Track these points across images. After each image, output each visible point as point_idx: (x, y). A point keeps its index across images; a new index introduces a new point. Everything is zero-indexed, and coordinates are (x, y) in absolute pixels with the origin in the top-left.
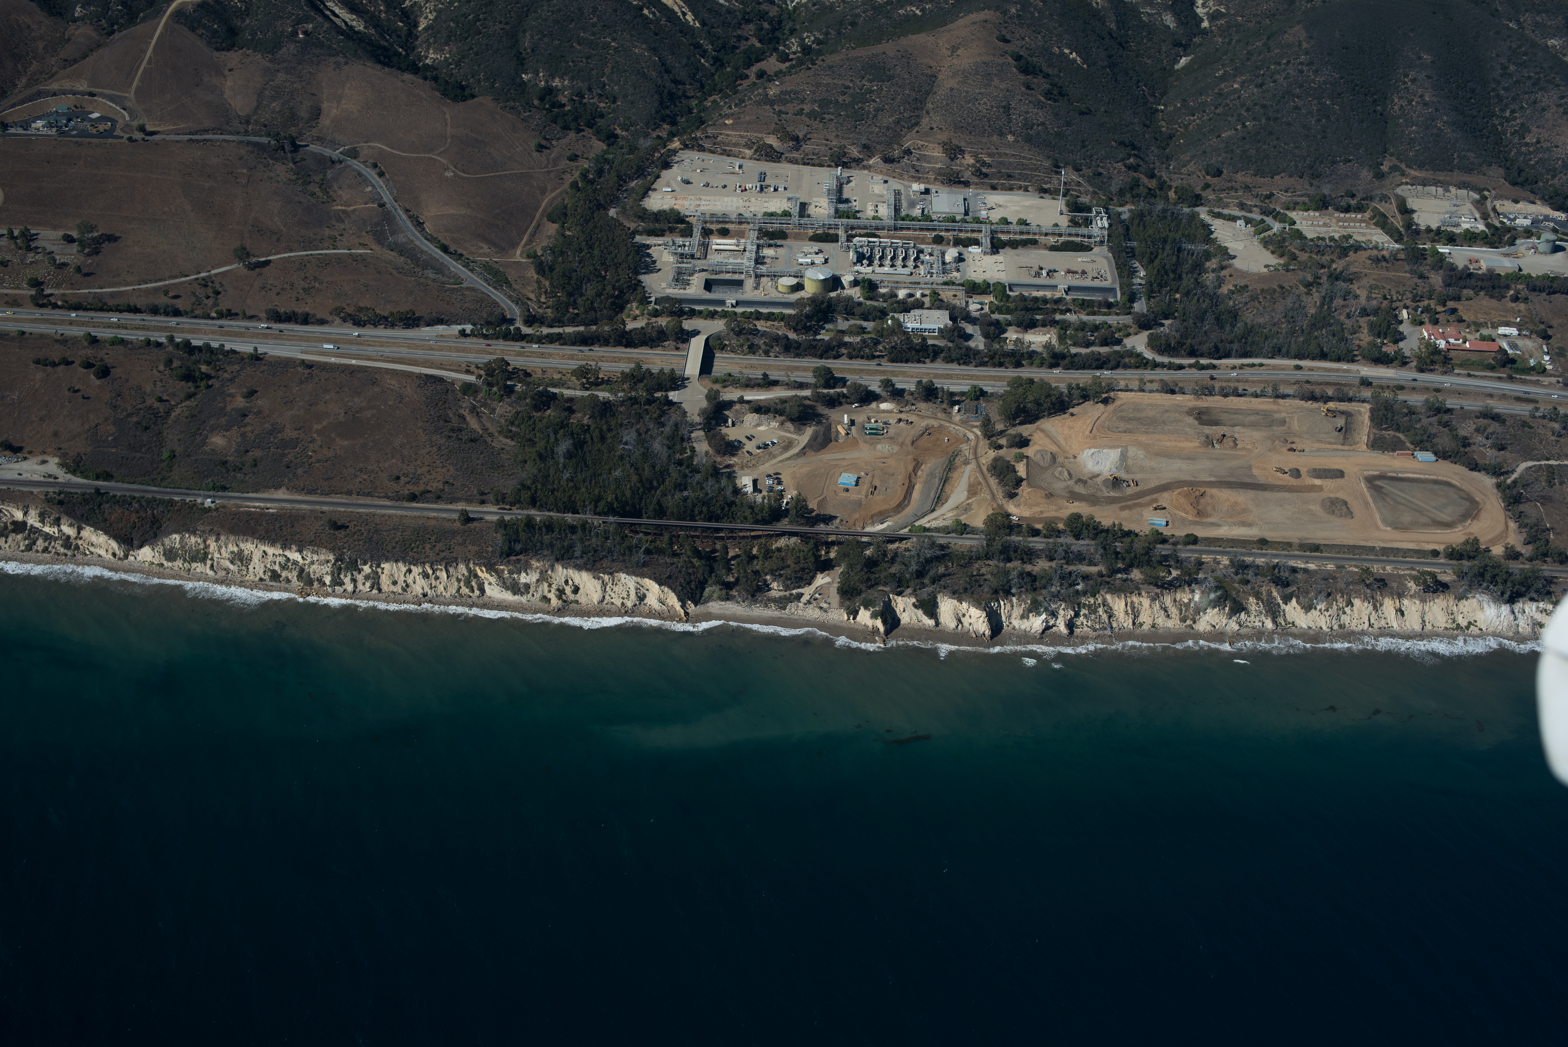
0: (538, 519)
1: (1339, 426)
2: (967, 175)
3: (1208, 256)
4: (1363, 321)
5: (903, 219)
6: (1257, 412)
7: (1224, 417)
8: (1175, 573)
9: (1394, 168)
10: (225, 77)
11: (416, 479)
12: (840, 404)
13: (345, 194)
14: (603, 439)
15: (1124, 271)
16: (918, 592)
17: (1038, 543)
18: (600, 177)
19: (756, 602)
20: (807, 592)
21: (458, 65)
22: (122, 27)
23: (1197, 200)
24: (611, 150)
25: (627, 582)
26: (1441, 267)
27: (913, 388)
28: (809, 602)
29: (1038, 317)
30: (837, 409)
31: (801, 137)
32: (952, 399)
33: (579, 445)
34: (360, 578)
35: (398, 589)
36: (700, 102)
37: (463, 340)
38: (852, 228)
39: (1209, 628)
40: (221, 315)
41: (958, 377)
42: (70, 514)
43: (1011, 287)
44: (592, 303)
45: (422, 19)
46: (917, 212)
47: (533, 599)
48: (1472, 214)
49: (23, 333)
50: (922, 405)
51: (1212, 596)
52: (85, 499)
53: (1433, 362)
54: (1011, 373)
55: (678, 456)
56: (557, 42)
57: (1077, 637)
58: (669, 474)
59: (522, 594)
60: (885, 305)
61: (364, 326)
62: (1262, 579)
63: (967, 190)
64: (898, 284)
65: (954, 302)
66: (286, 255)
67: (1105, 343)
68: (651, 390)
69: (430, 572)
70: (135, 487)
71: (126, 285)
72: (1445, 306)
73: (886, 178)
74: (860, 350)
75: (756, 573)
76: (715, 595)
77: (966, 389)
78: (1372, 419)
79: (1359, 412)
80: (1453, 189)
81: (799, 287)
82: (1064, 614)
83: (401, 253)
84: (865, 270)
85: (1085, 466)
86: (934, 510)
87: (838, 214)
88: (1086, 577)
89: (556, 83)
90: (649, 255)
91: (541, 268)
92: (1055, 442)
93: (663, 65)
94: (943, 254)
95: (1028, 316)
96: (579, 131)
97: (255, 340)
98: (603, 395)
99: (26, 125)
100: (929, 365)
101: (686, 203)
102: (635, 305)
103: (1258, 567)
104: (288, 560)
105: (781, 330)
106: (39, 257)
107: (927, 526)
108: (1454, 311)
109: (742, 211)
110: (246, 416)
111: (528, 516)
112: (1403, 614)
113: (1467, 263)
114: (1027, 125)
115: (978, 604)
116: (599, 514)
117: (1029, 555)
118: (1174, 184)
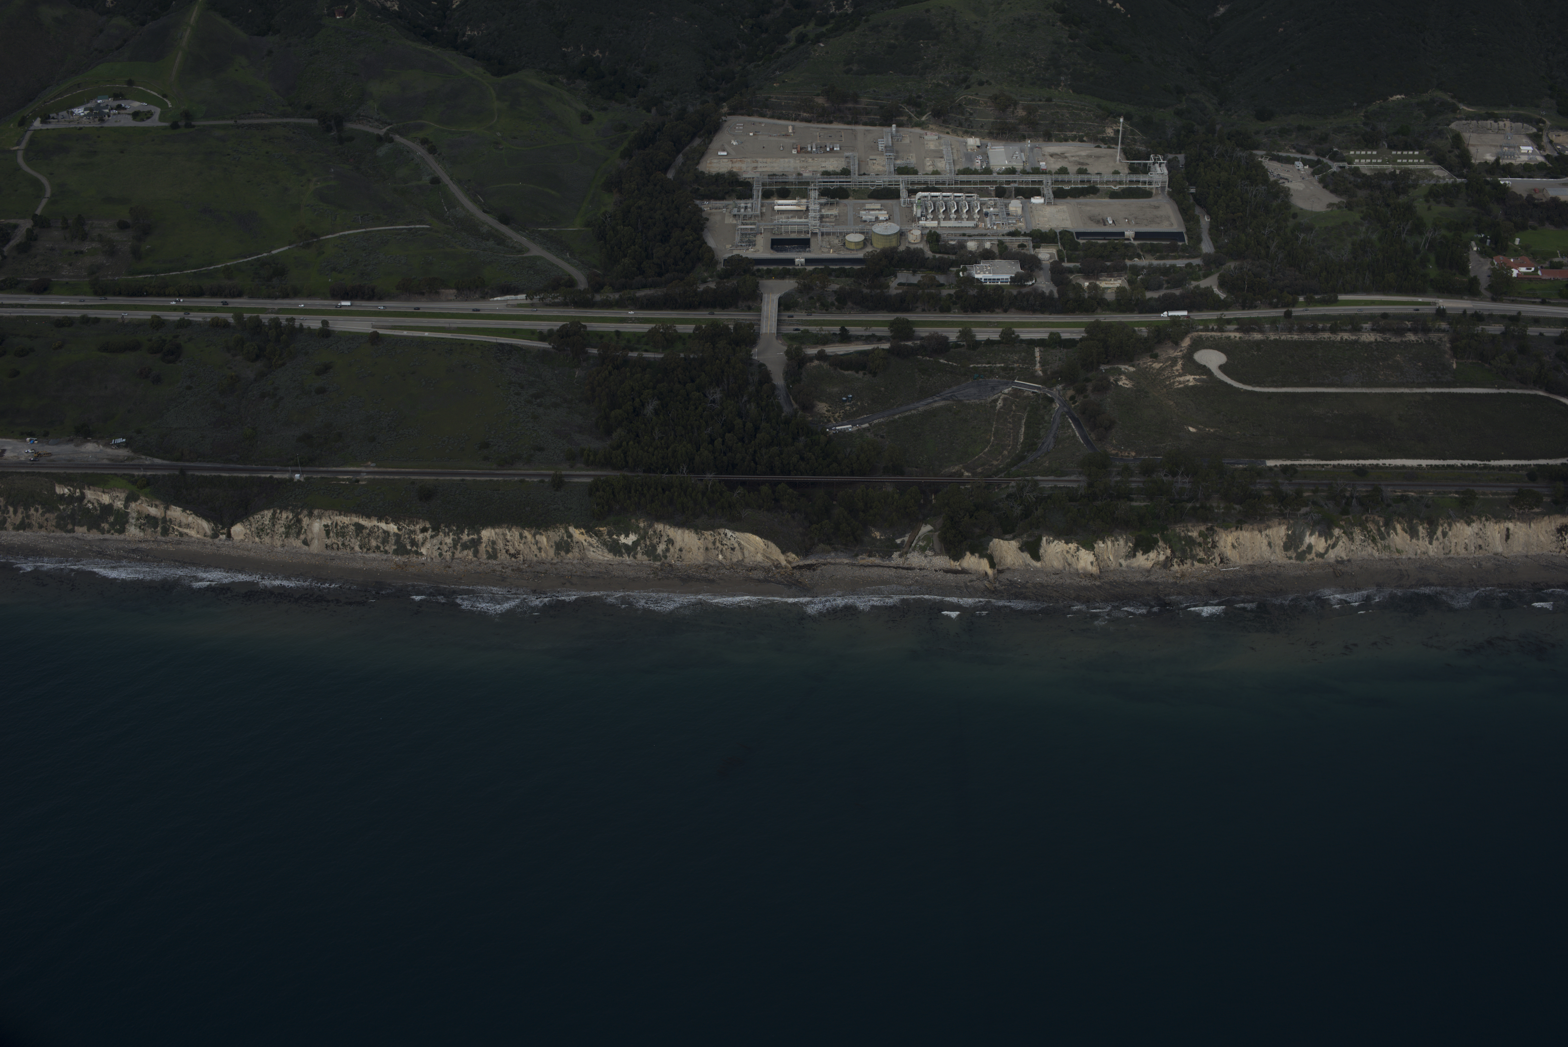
2: (1021, 128)
5: (963, 173)
9: (1446, 105)
13: (397, 172)
14: (687, 398)
15: (1188, 215)
16: (1020, 535)
20: (911, 540)
21: (496, 40)
22: (155, 17)
23: (1252, 144)
25: (729, 538)
26: (1504, 199)
28: (914, 550)
29: (1108, 264)
33: (664, 405)
36: (743, 68)
38: (913, 184)
40: (286, 294)
41: (1034, 325)
42: (155, 495)
43: (1080, 234)
46: (976, 165)
51: (1316, 527)
53: (1506, 292)
54: (1087, 318)
59: (623, 555)
60: (955, 257)
63: (1023, 143)
64: (966, 237)
65: (1023, 252)
66: (344, 233)
69: (530, 537)
70: (220, 465)
71: (187, 269)
73: (940, 134)
77: (1043, 336)
78: (1453, 349)
80: (1507, 123)
81: (867, 243)
84: (930, 224)
87: (897, 170)
89: (597, 54)
94: (1007, 206)
95: (1097, 264)
96: (624, 101)
97: (323, 317)
100: (1004, 315)
101: (744, 166)
102: (702, 268)
104: (383, 531)
105: (854, 285)
106: (95, 245)
109: (800, 172)
110: (323, 392)
113: (1531, 193)
114: (1076, 76)
115: (1085, 545)
116: (694, 472)
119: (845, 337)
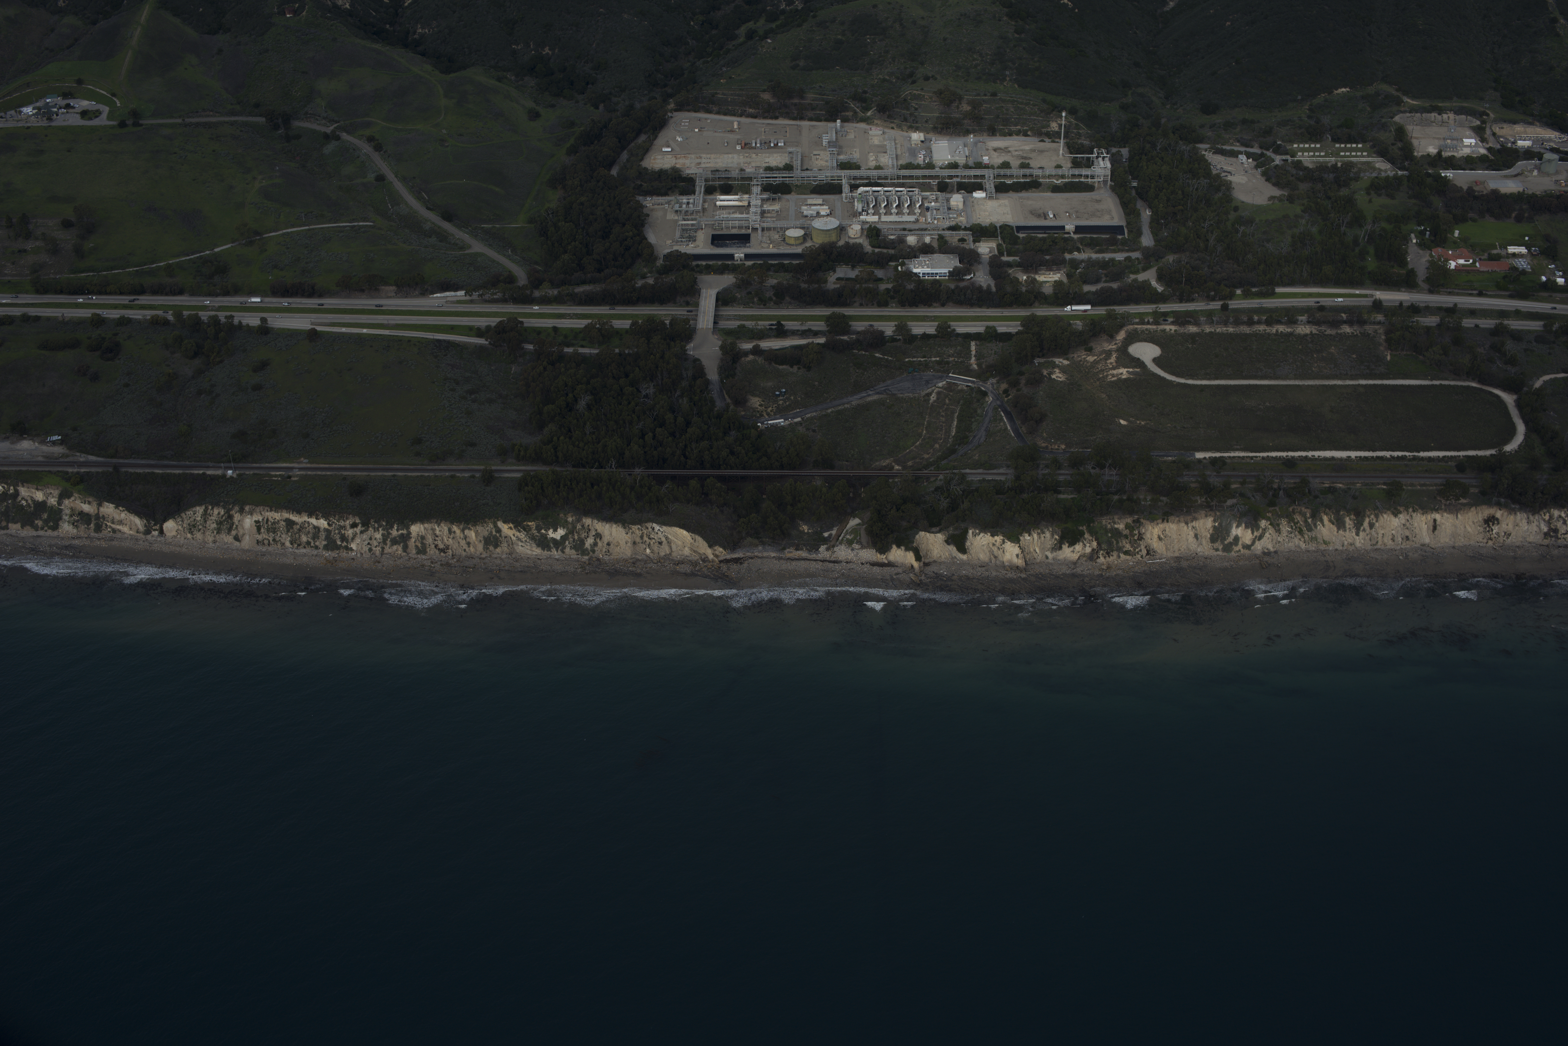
2: (965, 123)
3: (1211, 191)
4: (1372, 247)
5: (905, 168)
14: (620, 393)
15: (1129, 209)
16: (947, 528)
17: (1063, 475)
19: (787, 545)
20: (838, 533)
21: (446, 38)
22: (106, 16)
23: (1196, 138)
25: (657, 532)
26: (1445, 191)
28: (841, 543)
29: (1047, 258)
33: (597, 401)
38: (856, 179)
40: (227, 292)
41: (970, 319)
42: (89, 491)
43: (1019, 229)
46: (919, 160)
52: (105, 477)
53: (1442, 284)
54: (1023, 312)
59: (551, 549)
60: (894, 252)
63: (966, 138)
64: (906, 231)
65: (962, 246)
66: (286, 231)
67: (1114, 279)
69: (458, 532)
70: (154, 462)
73: (885, 129)
77: (980, 330)
78: (1387, 341)
80: (1450, 115)
81: (806, 238)
84: (870, 219)
87: (840, 165)
89: (546, 51)
94: (948, 200)
95: (1036, 257)
96: (572, 97)
97: (263, 314)
100: (943, 308)
101: (687, 162)
102: (641, 264)
103: (1287, 488)
104: (313, 526)
105: (792, 280)
106: (39, 243)
109: (743, 167)
111: (553, 472)
112: (1435, 528)
113: (1471, 185)
115: (1009, 538)
116: (625, 467)
119: (780, 332)
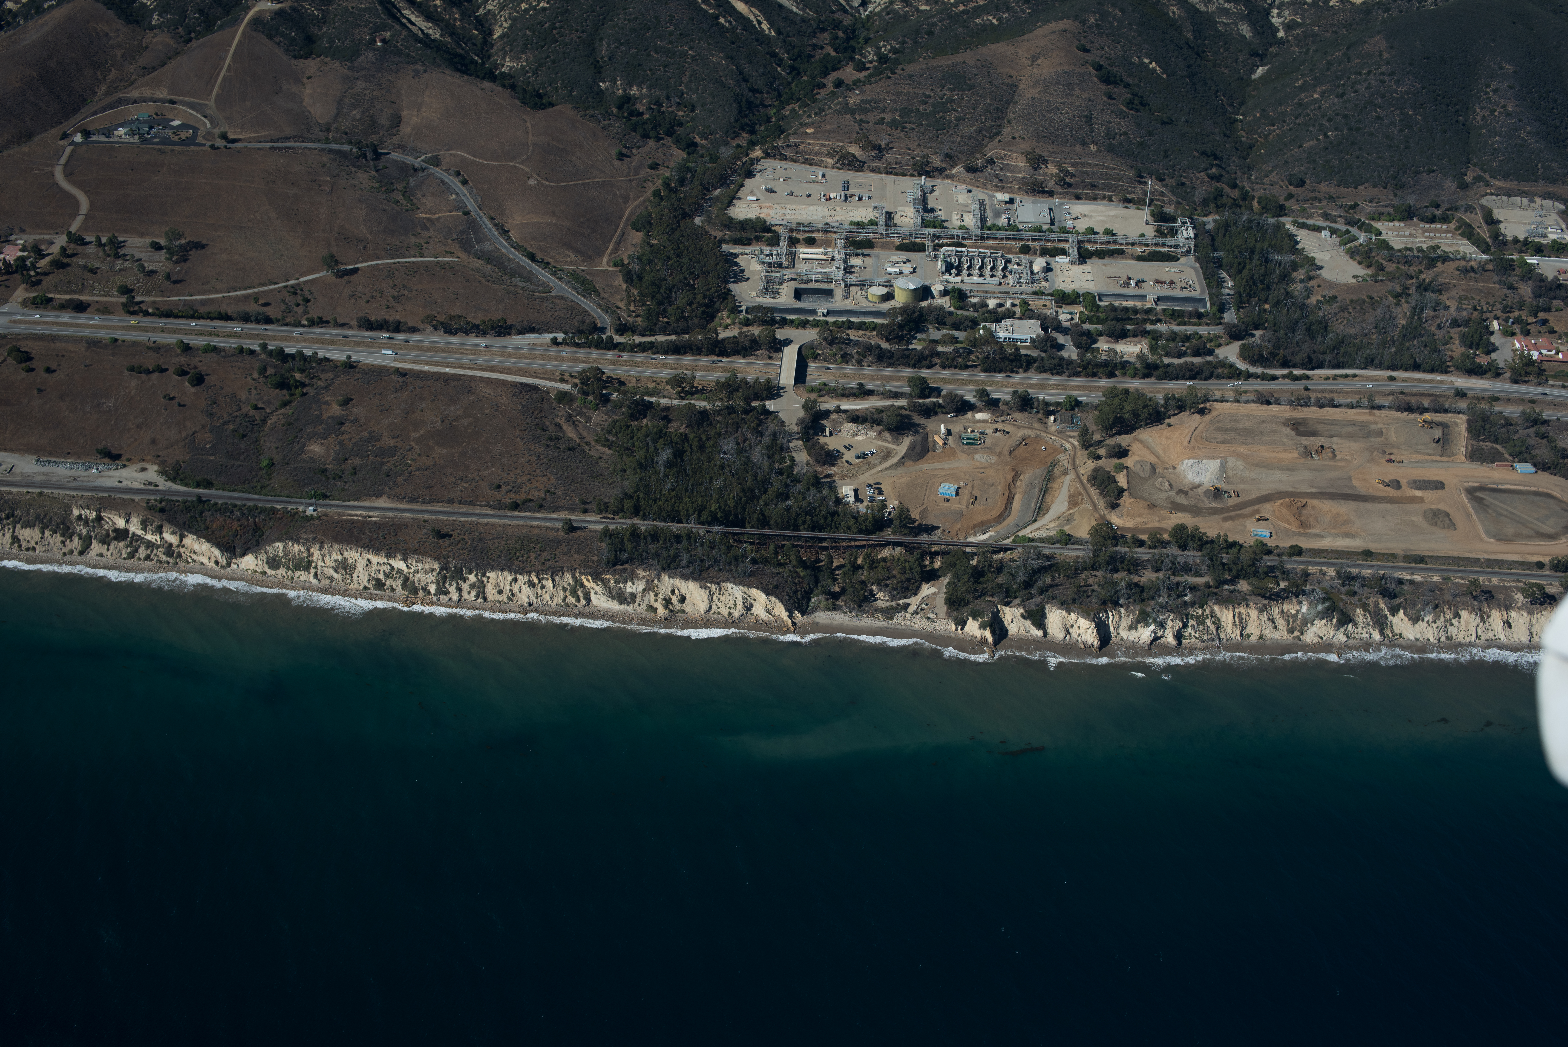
0: (643, 528)
1: (1437, 437)
2: (1051, 185)
3: (1295, 266)
4: (1455, 332)
5: (990, 229)
6: (1353, 423)
7: (1321, 428)
8: (1283, 585)
9: (1478, 179)
10: (304, 84)
11: (517, 488)
12: (936, 414)
13: (428, 202)
14: (702, 448)
15: (1212, 281)
16: (1026, 603)
17: (1143, 554)
18: (682, 186)
19: (862, 612)
20: (914, 602)
21: (535, 73)
22: (199, 35)
23: (1281, 211)
24: (691, 159)
25: (734, 592)
26: (1530, 278)
27: (1008, 397)
28: (916, 612)
29: (1129, 327)
30: (933, 418)
31: (883, 146)
32: (1048, 409)
33: (679, 454)
34: (465, 587)
35: (503, 598)
36: (778, 111)
37: (555, 348)
38: (939, 238)
39: (1316, 640)
40: (312, 323)
41: (1052, 387)
42: (172, 521)
43: (1101, 296)
44: (683, 311)
45: (497, 27)
46: (1003, 221)
47: (639, 609)
48: (1558, 225)
49: (116, 340)
50: (1018, 416)
51: (1320, 607)
52: (187, 507)
53: (1527, 374)
54: (1105, 383)
55: (777, 466)
56: (634, 51)
57: (1185, 648)
58: (771, 484)
59: (628, 604)
60: (976, 315)
61: (455, 334)
62: (1369, 590)
63: (1050, 200)
64: (987, 294)
65: (1044, 312)
66: (374, 263)
67: (1197, 353)
68: (748, 400)
69: (536, 581)
70: (236, 494)
71: (216, 293)
72: (1536, 316)
73: (970, 188)
74: (954, 359)
75: (863, 583)
76: (822, 605)
77: (1061, 399)
78: (1470, 430)
79: (1456, 424)
80: (1538, 200)
81: (889, 297)
82: (1173, 625)
83: (488, 261)
84: (953, 279)
85: (1185, 477)
86: (1035, 521)
87: (925, 223)
88: (1193, 588)
89: (634, 91)
90: (737, 264)
91: (630, 277)
92: (1154, 453)
93: (741, 73)
94: (1031, 263)
95: (1119, 326)
96: (659, 139)
97: (347, 348)
98: (700, 404)
99: (108, 133)
100: (1022, 375)
101: (772, 212)
102: (725, 314)
103: (1364, 578)
104: (393, 568)
105: (874, 339)
106: (127, 264)
107: (1031, 536)
108: (1545, 322)
109: (828, 220)
110: (343, 424)
111: (633, 525)
112: (1510, 626)
113: (1556, 274)
114: (1111, 136)
115: (1087, 615)
116: (703, 524)
117: (1135, 566)
118: (1257, 194)
119: (863, 393)
